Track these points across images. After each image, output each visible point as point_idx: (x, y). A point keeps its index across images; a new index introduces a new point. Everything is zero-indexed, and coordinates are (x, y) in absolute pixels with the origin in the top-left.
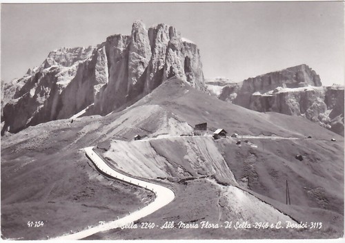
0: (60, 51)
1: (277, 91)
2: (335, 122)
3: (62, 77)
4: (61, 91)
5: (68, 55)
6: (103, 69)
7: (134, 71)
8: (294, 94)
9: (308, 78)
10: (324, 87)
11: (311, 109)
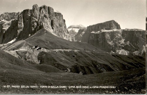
0: (5, 14)
1: (101, 31)
2: (126, 45)
3: (5, 26)
4: (4, 32)
5: (9, 16)
6: (21, 23)
7: (33, 25)
8: (108, 33)
9: (115, 26)
10: (122, 30)
11: (115, 39)
